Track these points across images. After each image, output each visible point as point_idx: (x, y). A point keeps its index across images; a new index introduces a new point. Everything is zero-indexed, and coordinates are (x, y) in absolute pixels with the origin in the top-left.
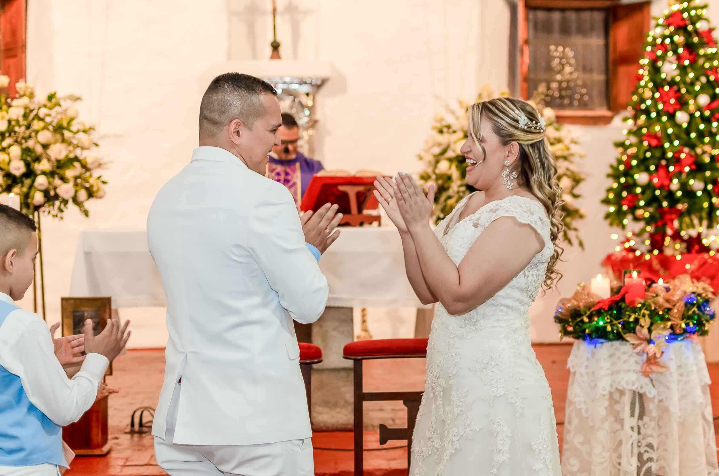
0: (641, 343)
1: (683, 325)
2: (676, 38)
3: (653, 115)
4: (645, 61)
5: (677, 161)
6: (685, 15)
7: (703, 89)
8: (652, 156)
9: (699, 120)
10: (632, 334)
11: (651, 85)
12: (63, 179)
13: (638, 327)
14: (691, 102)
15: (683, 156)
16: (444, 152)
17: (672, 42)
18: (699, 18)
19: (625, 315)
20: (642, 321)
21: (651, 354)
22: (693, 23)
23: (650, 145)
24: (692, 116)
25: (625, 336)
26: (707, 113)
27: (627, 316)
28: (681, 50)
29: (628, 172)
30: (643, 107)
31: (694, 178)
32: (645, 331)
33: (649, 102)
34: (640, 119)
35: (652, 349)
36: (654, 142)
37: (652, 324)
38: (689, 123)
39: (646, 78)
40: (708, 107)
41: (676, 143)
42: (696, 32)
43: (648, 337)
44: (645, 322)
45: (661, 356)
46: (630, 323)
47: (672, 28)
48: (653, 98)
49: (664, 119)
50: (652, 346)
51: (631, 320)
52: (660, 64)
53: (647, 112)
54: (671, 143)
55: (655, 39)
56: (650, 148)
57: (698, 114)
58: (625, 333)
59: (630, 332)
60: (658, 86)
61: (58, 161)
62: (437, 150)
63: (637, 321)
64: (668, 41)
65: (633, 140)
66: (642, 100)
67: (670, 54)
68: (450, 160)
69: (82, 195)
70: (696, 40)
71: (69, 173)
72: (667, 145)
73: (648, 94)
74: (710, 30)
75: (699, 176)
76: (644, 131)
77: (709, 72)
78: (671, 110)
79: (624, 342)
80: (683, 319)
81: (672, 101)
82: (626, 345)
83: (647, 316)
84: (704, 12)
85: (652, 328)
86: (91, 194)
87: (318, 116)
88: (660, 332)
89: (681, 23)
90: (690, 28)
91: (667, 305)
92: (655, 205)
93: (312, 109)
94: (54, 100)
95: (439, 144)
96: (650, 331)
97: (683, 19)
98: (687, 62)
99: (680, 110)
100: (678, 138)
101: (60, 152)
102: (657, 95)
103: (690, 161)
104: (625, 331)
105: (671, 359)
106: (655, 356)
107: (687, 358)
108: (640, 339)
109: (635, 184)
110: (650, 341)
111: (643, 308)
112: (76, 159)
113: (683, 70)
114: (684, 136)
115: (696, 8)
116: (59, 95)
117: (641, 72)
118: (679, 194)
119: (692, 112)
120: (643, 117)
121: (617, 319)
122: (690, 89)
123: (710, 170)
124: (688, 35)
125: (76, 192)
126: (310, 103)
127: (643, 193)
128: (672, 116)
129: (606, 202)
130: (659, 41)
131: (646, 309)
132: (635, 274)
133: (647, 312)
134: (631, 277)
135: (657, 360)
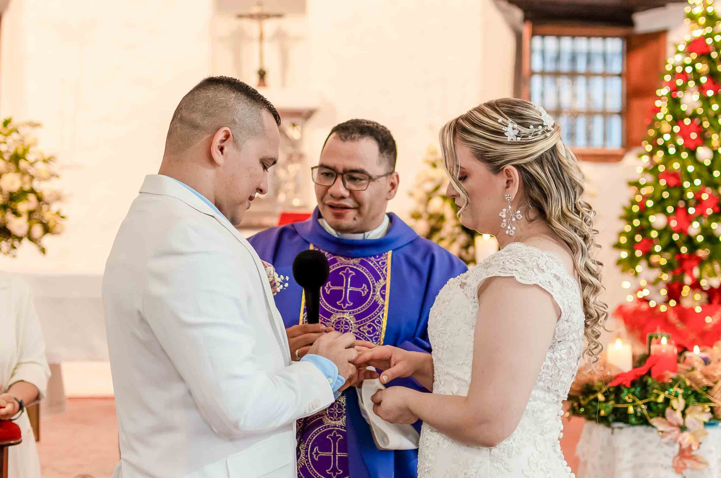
0: (673, 431)
2: (699, 66)
3: (672, 151)
4: (664, 91)
5: (698, 202)
6: (709, 41)
8: (671, 197)
10: (660, 419)
11: (670, 118)
12: (16, 213)
13: (668, 410)
14: (715, 137)
15: (705, 197)
16: (437, 188)
17: (694, 70)
19: (652, 394)
20: (674, 403)
21: (685, 446)
22: (718, 50)
23: (667, 184)
24: (715, 152)
25: (652, 421)
27: (654, 395)
28: (704, 80)
29: (642, 215)
30: (660, 142)
31: (717, 221)
32: (678, 415)
33: (667, 137)
34: (656, 154)
35: (686, 438)
36: (673, 181)
37: (687, 406)
38: (713, 161)
39: (665, 111)
41: (697, 182)
43: (681, 422)
44: (678, 404)
45: (699, 448)
46: (657, 403)
47: (694, 56)
48: (671, 132)
49: (684, 155)
50: (686, 434)
51: (661, 399)
52: (679, 94)
53: (665, 148)
54: (692, 181)
55: (674, 68)
56: (668, 188)
58: (651, 417)
59: (659, 416)
60: (677, 120)
61: (11, 194)
62: (429, 187)
63: (667, 401)
64: (689, 70)
65: (649, 178)
66: (660, 135)
67: (691, 84)
68: (444, 198)
69: (37, 230)
71: (23, 207)
72: (686, 184)
73: (665, 127)
76: (662, 168)
78: (692, 146)
81: (694, 136)
83: (680, 397)
85: (687, 411)
86: (47, 229)
88: (697, 416)
89: (705, 50)
90: (714, 55)
92: (673, 250)
94: (10, 127)
95: (432, 180)
96: (684, 414)
97: (706, 45)
98: (710, 93)
99: (702, 145)
100: (699, 177)
101: (13, 183)
102: (677, 129)
103: (714, 202)
104: (651, 414)
105: (711, 452)
106: (690, 448)
108: (671, 425)
109: (650, 228)
110: (683, 428)
111: (675, 386)
112: (32, 191)
113: (706, 101)
114: (705, 174)
116: (15, 122)
117: (658, 103)
118: (700, 239)
119: (715, 148)
120: (660, 154)
121: (641, 399)
122: (714, 123)
124: (712, 63)
125: (30, 228)
126: (296, 135)
127: (660, 237)
128: (692, 152)
129: (618, 246)
130: (679, 70)
131: (679, 387)
132: (664, 340)
133: (680, 391)
134: (659, 343)
135: (693, 453)
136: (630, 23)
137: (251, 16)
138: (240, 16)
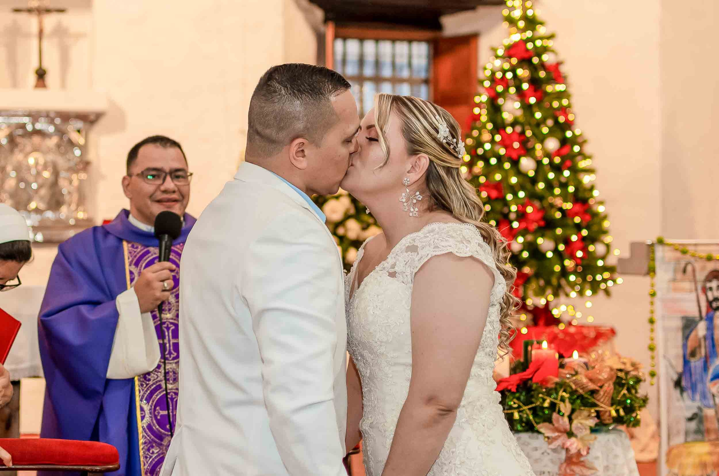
0: (559, 436)
1: (614, 413)
2: (520, 72)
3: (493, 161)
4: (481, 99)
5: (522, 216)
6: (530, 46)
7: (551, 133)
8: (492, 210)
9: (547, 168)
10: (547, 424)
11: (490, 126)
13: (555, 415)
14: (538, 147)
15: (529, 210)
17: (515, 76)
18: (545, 49)
19: (537, 399)
20: (561, 407)
21: (573, 451)
22: (539, 56)
23: (489, 196)
24: (539, 163)
25: (538, 427)
26: (557, 160)
27: (541, 400)
28: (525, 86)
30: (480, 151)
31: (543, 236)
32: (565, 420)
34: (476, 165)
35: (574, 444)
36: (494, 194)
37: (573, 411)
38: (536, 171)
39: (484, 118)
40: (558, 153)
41: (521, 194)
42: (543, 66)
43: (568, 427)
44: (566, 408)
45: (588, 453)
46: (543, 408)
47: (514, 61)
48: (492, 142)
49: (507, 165)
50: (573, 439)
51: (546, 405)
52: (500, 101)
53: (485, 158)
54: (515, 194)
55: (493, 73)
56: (490, 200)
57: (546, 161)
58: (537, 423)
59: (545, 421)
60: (499, 128)
63: (553, 406)
64: (509, 75)
66: (479, 144)
67: (512, 90)
70: (542, 74)
72: (509, 197)
73: (486, 136)
74: (558, 64)
75: (549, 233)
76: (482, 180)
77: (558, 113)
78: (514, 156)
79: (535, 434)
80: (612, 405)
81: (516, 145)
82: (537, 438)
83: (567, 401)
84: (550, 43)
85: (573, 417)
87: (91, 156)
88: (583, 421)
89: (526, 55)
90: (535, 60)
91: (592, 386)
93: (84, 148)
96: (570, 419)
97: (527, 50)
98: (532, 100)
99: (525, 156)
100: (523, 188)
102: (498, 138)
103: (539, 215)
104: (537, 420)
105: (597, 458)
106: (579, 454)
107: (616, 456)
108: (557, 430)
110: (570, 434)
111: (560, 390)
113: (527, 108)
114: (529, 185)
115: (541, 38)
117: (476, 111)
118: (525, 255)
119: (539, 159)
120: (480, 164)
121: (525, 404)
122: (536, 131)
123: (562, 227)
124: (534, 69)
126: (81, 141)
128: (515, 163)
130: (499, 75)
131: (565, 391)
132: (545, 344)
133: (566, 395)
134: (540, 348)
135: (582, 459)
136: (438, 27)
137: (30, 11)
138: (17, 11)
